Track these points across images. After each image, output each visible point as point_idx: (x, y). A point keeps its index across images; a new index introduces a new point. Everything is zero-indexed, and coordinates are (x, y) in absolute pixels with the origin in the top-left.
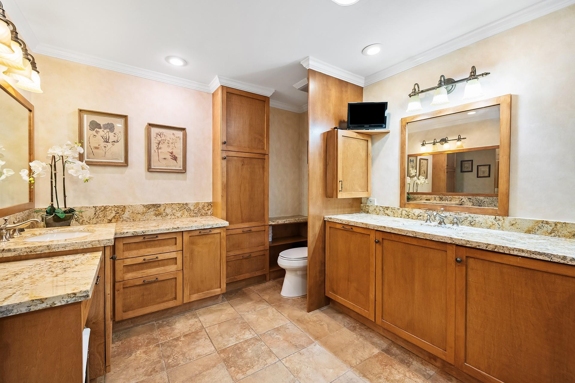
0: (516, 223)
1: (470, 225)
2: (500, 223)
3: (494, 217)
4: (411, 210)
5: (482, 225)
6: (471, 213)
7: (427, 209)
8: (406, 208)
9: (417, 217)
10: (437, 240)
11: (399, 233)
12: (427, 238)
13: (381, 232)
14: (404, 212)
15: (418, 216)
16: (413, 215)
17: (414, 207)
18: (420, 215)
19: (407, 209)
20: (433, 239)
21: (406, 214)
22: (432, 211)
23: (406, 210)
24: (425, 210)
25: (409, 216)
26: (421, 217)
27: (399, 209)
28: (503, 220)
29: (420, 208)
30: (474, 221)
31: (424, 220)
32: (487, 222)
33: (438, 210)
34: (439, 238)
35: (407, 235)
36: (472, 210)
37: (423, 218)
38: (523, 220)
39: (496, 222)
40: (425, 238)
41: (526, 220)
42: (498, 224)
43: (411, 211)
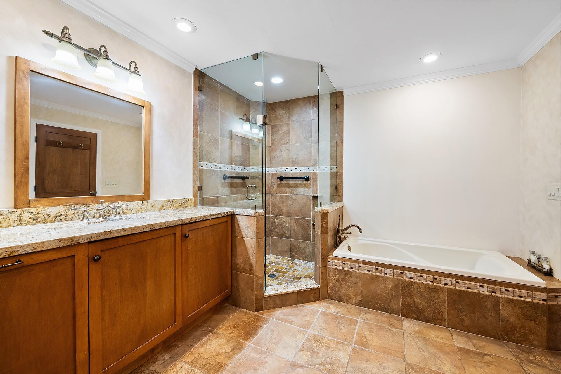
0: (155, 204)
1: (123, 213)
2: (145, 206)
3: (141, 202)
4: (43, 209)
5: (132, 211)
6: (124, 201)
7: (72, 205)
8: (31, 209)
9: (54, 218)
10: (172, 225)
11: (133, 233)
12: (164, 227)
13: (100, 242)
14: (26, 216)
15: (57, 217)
16: (46, 217)
17: (48, 204)
18: (60, 214)
19: (33, 210)
20: (169, 226)
21: (30, 218)
22: (79, 206)
23: (31, 211)
24: (68, 206)
25: (37, 219)
26: (61, 217)
27: (11, 212)
28: (147, 204)
29: (59, 205)
30: (126, 209)
31: (66, 219)
32: (137, 208)
33: (88, 203)
34: (173, 223)
35: (144, 231)
36: (124, 198)
37: (65, 217)
38: (158, 201)
39: (142, 206)
40: (161, 228)
41: (159, 201)
42: (144, 207)
43: (43, 212)
